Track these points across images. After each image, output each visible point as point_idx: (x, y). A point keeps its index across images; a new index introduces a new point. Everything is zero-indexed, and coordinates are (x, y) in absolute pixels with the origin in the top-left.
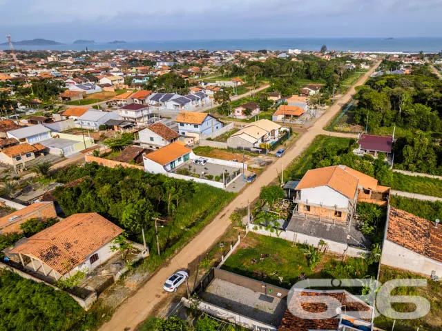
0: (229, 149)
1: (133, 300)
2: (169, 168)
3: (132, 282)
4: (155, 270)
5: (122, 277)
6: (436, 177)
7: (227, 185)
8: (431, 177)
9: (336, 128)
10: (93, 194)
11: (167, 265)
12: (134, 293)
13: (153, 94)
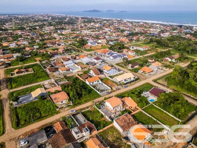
0: (113, 81)
1: (64, 112)
2: (92, 84)
3: (66, 109)
4: (71, 108)
5: (65, 107)
6: (163, 110)
7: (101, 93)
8: (162, 110)
9: (158, 81)
10: (68, 88)
11: (74, 108)
12: (65, 111)
13: (109, 52)
